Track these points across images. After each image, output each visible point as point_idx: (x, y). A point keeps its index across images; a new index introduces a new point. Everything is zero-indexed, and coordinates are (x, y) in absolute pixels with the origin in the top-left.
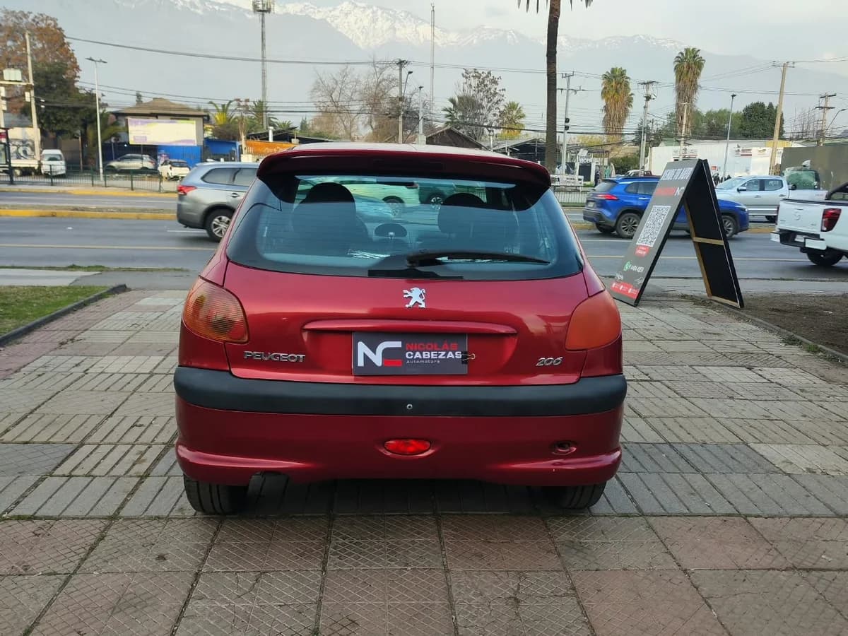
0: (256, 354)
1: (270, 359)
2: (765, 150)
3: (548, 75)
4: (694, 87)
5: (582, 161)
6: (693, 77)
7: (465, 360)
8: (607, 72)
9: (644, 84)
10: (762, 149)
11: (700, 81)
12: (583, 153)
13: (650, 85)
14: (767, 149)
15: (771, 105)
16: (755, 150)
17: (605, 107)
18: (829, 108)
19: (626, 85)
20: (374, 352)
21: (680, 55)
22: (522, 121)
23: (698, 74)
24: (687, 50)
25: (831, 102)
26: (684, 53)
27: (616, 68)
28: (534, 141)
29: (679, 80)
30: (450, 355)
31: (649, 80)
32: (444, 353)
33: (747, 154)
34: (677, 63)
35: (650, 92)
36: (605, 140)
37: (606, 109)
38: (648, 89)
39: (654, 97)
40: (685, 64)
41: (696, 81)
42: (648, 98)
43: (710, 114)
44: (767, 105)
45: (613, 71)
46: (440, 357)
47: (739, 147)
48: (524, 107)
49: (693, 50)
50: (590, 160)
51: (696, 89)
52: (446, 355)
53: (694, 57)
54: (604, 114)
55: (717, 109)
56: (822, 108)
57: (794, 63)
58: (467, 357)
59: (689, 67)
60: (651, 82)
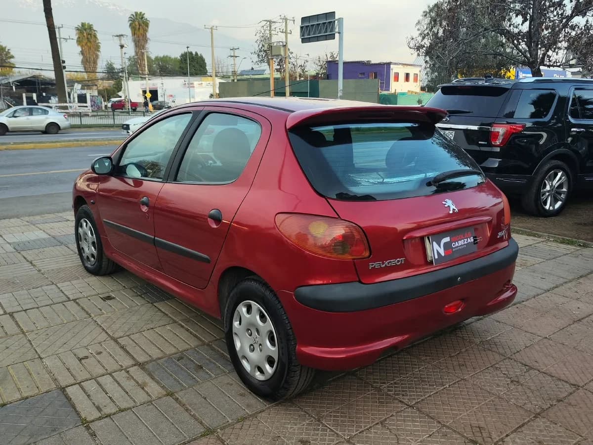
0: (376, 265)
1: (386, 266)
2: (202, 84)
3: (48, 26)
4: (146, 40)
5: (79, 92)
6: (144, 32)
7: (475, 242)
8: (79, 26)
9: (117, 36)
10: (200, 82)
11: (149, 35)
12: (78, 86)
13: (122, 37)
14: (203, 82)
15: (196, 54)
16: (196, 83)
17: (81, 51)
18: (236, 57)
19: (95, 36)
20: (440, 247)
21: (132, 17)
22: (12, 60)
23: (147, 31)
24: (136, 13)
25: (237, 53)
26: (134, 15)
27: (85, 23)
28: (34, 77)
29: (134, 34)
30: (469, 241)
31: (120, 34)
32: (466, 240)
33: (191, 86)
34: (130, 22)
35: (123, 42)
36: (86, 77)
37: (82, 53)
38: (120, 40)
39: (125, 46)
40: (137, 23)
41: (146, 34)
42: (122, 47)
43: (157, 58)
44: (194, 53)
45: (83, 25)
46: (466, 243)
47: (185, 81)
48: (12, 49)
49: (141, 13)
50: (84, 92)
51: (147, 41)
52: (467, 241)
53: (142, 18)
54: (81, 57)
55: (161, 55)
56: (232, 56)
57: (216, 27)
58: (477, 240)
59: (140, 25)
60: (122, 35)
